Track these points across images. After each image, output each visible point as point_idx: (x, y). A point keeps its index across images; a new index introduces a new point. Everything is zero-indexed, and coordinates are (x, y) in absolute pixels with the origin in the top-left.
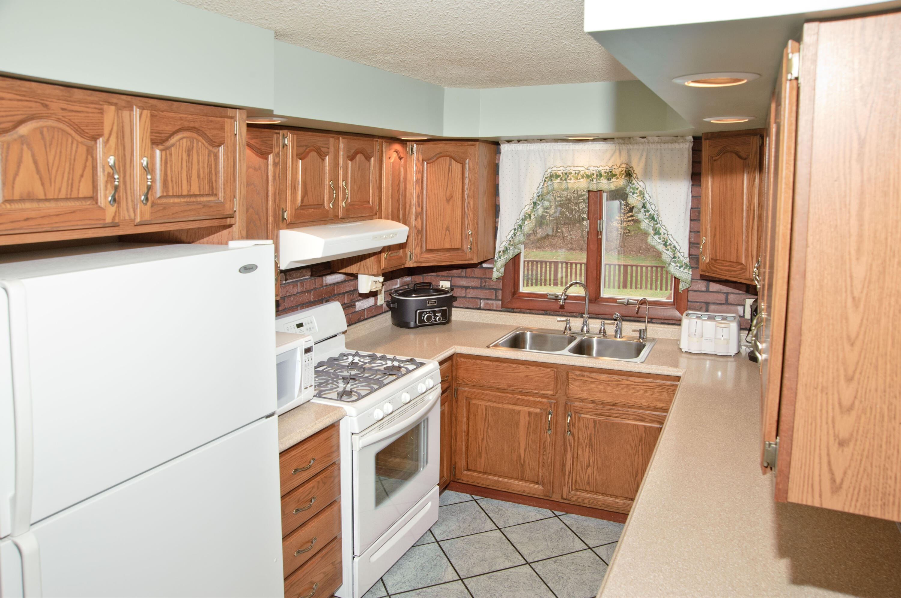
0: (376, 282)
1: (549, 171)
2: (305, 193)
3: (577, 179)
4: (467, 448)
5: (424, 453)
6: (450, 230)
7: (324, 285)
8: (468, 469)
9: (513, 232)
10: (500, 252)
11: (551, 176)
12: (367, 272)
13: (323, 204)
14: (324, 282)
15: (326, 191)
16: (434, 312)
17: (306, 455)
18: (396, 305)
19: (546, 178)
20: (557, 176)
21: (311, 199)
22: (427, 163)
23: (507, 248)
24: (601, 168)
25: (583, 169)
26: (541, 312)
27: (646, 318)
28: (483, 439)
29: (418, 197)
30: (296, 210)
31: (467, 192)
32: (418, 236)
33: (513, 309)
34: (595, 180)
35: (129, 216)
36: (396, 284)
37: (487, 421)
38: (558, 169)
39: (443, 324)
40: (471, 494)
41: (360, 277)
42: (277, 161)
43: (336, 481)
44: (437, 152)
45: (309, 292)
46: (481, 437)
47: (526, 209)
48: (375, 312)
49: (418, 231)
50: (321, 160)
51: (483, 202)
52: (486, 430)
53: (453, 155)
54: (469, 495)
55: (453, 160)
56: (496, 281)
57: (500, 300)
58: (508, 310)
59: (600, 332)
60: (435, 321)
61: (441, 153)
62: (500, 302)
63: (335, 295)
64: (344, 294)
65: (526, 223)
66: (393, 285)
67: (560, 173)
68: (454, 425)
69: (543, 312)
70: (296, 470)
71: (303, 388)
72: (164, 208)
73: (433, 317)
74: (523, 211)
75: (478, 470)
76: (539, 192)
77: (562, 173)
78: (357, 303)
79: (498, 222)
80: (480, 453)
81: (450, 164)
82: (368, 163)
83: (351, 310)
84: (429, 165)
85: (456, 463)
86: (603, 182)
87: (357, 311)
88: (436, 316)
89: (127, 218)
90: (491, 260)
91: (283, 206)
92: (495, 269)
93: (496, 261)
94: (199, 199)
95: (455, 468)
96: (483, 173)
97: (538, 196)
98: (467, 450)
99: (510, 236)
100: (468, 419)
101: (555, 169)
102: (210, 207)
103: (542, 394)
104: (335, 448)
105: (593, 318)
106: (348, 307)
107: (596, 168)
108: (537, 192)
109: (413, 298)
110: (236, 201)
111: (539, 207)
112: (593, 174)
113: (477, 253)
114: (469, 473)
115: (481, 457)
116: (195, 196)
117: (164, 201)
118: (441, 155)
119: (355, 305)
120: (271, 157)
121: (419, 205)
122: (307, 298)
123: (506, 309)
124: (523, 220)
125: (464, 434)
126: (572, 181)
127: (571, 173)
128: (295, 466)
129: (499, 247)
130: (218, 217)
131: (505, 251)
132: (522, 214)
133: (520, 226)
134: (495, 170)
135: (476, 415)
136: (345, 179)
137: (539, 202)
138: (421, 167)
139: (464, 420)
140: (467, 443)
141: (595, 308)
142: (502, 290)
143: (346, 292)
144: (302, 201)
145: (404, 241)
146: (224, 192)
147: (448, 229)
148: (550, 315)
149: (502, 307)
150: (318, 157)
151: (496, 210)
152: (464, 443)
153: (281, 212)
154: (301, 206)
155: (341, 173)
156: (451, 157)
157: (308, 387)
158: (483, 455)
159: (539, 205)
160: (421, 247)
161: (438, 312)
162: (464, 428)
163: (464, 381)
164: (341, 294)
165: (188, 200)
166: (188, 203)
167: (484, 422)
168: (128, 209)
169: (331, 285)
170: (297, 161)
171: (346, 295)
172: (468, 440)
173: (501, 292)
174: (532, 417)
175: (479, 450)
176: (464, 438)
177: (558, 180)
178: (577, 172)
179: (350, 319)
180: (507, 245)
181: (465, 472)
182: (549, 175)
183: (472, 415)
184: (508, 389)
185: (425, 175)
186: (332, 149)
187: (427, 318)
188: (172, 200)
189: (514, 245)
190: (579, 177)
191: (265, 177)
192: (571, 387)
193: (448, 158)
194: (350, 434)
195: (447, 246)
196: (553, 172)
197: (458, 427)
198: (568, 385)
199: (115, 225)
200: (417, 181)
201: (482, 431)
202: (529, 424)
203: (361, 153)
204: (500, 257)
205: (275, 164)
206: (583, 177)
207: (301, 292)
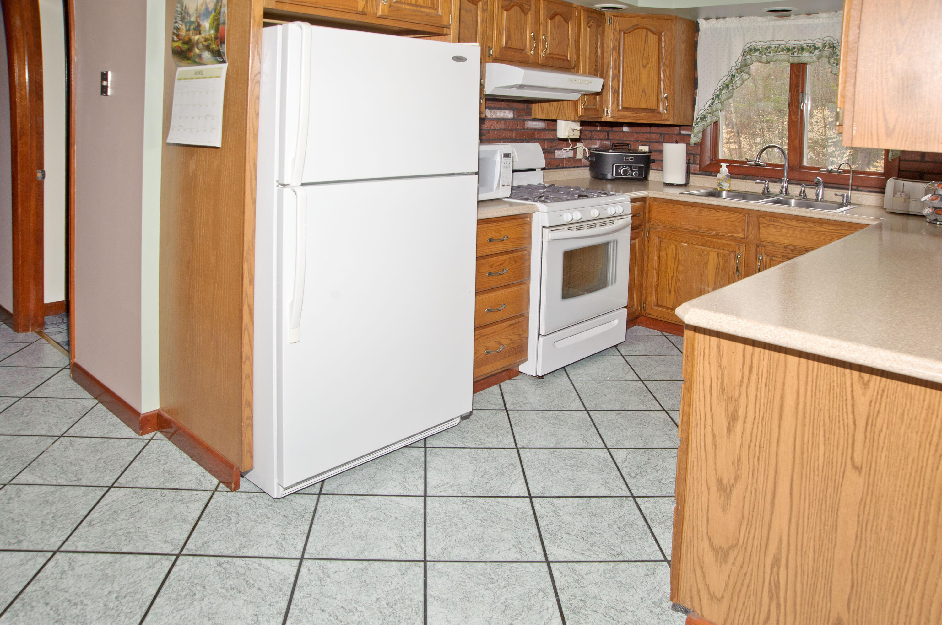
0: (573, 130)
1: (748, 45)
2: (509, 38)
3: (777, 52)
4: (657, 285)
5: (612, 273)
6: (647, 92)
7: (525, 128)
8: (658, 305)
9: (710, 101)
10: (697, 119)
11: (750, 50)
12: (565, 118)
13: (524, 50)
14: (526, 126)
15: (528, 41)
16: (631, 167)
17: (500, 231)
18: (594, 159)
19: (745, 52)
20: (756, 50)
21: (515, 44)
22: (624, 33)
23: (704, 116)
24: (802, 42)
25: (783, 42)
26: (739, 176)
27: (849, 185)
28: (673, 277)
29: (615, 61)
30: (500, 50)
31: (663, 61)
32: (614, 95)
33: (711, 172)
34: (796, 54)
35: (373, 11)
36: (596, 145)
37: (677, 261)
38: (758, 44)
39: (639, 180)
40: (661, 331)
41: (558, 121)
42: (485, 8)
43: (527, 264)
44: (634, 24)
45: (512, 130)
46: (671, 275)
47: (724, 79)
48: (572, 163)
49: (615, 91)
50: (523, 14)
51: (680, 72)
52: (675, 268)
53: (649, 27)
54: (659, 332)
55: (649, 32)
56: (694, 147)
57: (698, 164)
58: (706, 173)
59: (800, 195)
60: (632, 175)
61: (637, 25)
62: (698, 166)
63: (535, 139)
64: (544, 140)
65: (723, 92)
66: (592, 144)
67: (759, 47)
68: (646, 263)
69: (742, 176)
70: (491, 240)
71: (501, 185)
72: (398, 10)
73: (629, 171)
74: (721, 81)
75: (668, 306)
76: (737, 66)
77: (762, 48)
78: (556, 151)
79: (696, 94)
80: (670, 291)
81: (647, 36)
82: (567, 25)
83: (550, 156)
84: (626, 35)
85: (646, 298)
86: (805, 55)
87: (557, 159)
88: (632, 171)
89: (372, 12)
90: (689, 126)
91: (490, 45)
92: (692, 136)
93: (694, 127)
94: (423, 10)
95: (645, 303)
96: (681, 47)
97: (737, 69)
98: (658, 287)
99: (708, 105)
100: (659, 258)
101: (754, 43)
102: (431, 17)
103: (733, 237)
104: (526, 235)
105: (794, 184)
106: (547, 152)
107: (798, 42)
108: (735, 65)
109: (610, 153)
110: (452, 17)
111: (737, 79)
112: (794, 48)
113: (674, 117)
114: (659, 308)
115: (670, 293)
116: (421, 6)
117: (398, 5)
118: (637, 27)
119: (554, 152)
120: (480, 4)
121: (616, 69)
122: (508, 134)
123: (703, 173)
124: (721, 90)
125: (655, 272)
126: (771, 54)
127: (771, 47)
128: (490, 236)
129: (697, 114)
130: (437, 25)
131: (703, 118)
132: (720, 84)
133: (718, 96)
134: (693, 47)
135: (667, 254)
136: (545, 34)
137: (737, 75)
138: (618, 36)
139: (655, 258)
140: (658, 280)
141: (796, 175)
142: (700, 155)
143: (546, 139)
144: (506, 43)
145: (599, 90)
146: (443, 9)
147: (643, 91)
148: (749, 179)
149: (700, 170)
150: (520, 11)
151: (694, 84)
152: (655, 280)
153: (487, 49)
154: (505, 47)
155: (541, 27)
156: (648, 29)
157: (506, 185)
158: (673, 292)
159: (737, 77)
160: (618, 105)
161: (636, 168)
162: (656, 266)
163: (656, 222)
164: (541, 139)
165: (416, 8)
166: (415, 11)
167: (674, 261)
168: (372, 6)
169: (531, 129)
170: (502, 12)
171: (546, 142)
172: (658, 277)
173: (698, 156)
174: (721, 259)
175: (669, 287)
176: (655, 275)
177: (757, 54)
178: (777, 46)
179: (549, 163)
180: (704, 113)
181: (655, 308)
182: (747, 50)
183: (663, 254)
184: (699, 230)
185: (622, 43)
186: (533, 7)
187: (624, 172)
188: (404, 6)
189: (712, 113)
190: (779, 50)
191: (474, 19)
192: (762, 231)
193: (645, 30)
194: (541, 227)
195: (643, 106)
196: (752, 47)
197: (649, 264)
198: (759, 229)
199: (363, 13)
200: (614, 49)
201: (672, 268)
202: (717, 265)
203: (560, 15)
204: (697, 124)
205: (484, 11)
206: (783, 50)
207: (504, 129)
